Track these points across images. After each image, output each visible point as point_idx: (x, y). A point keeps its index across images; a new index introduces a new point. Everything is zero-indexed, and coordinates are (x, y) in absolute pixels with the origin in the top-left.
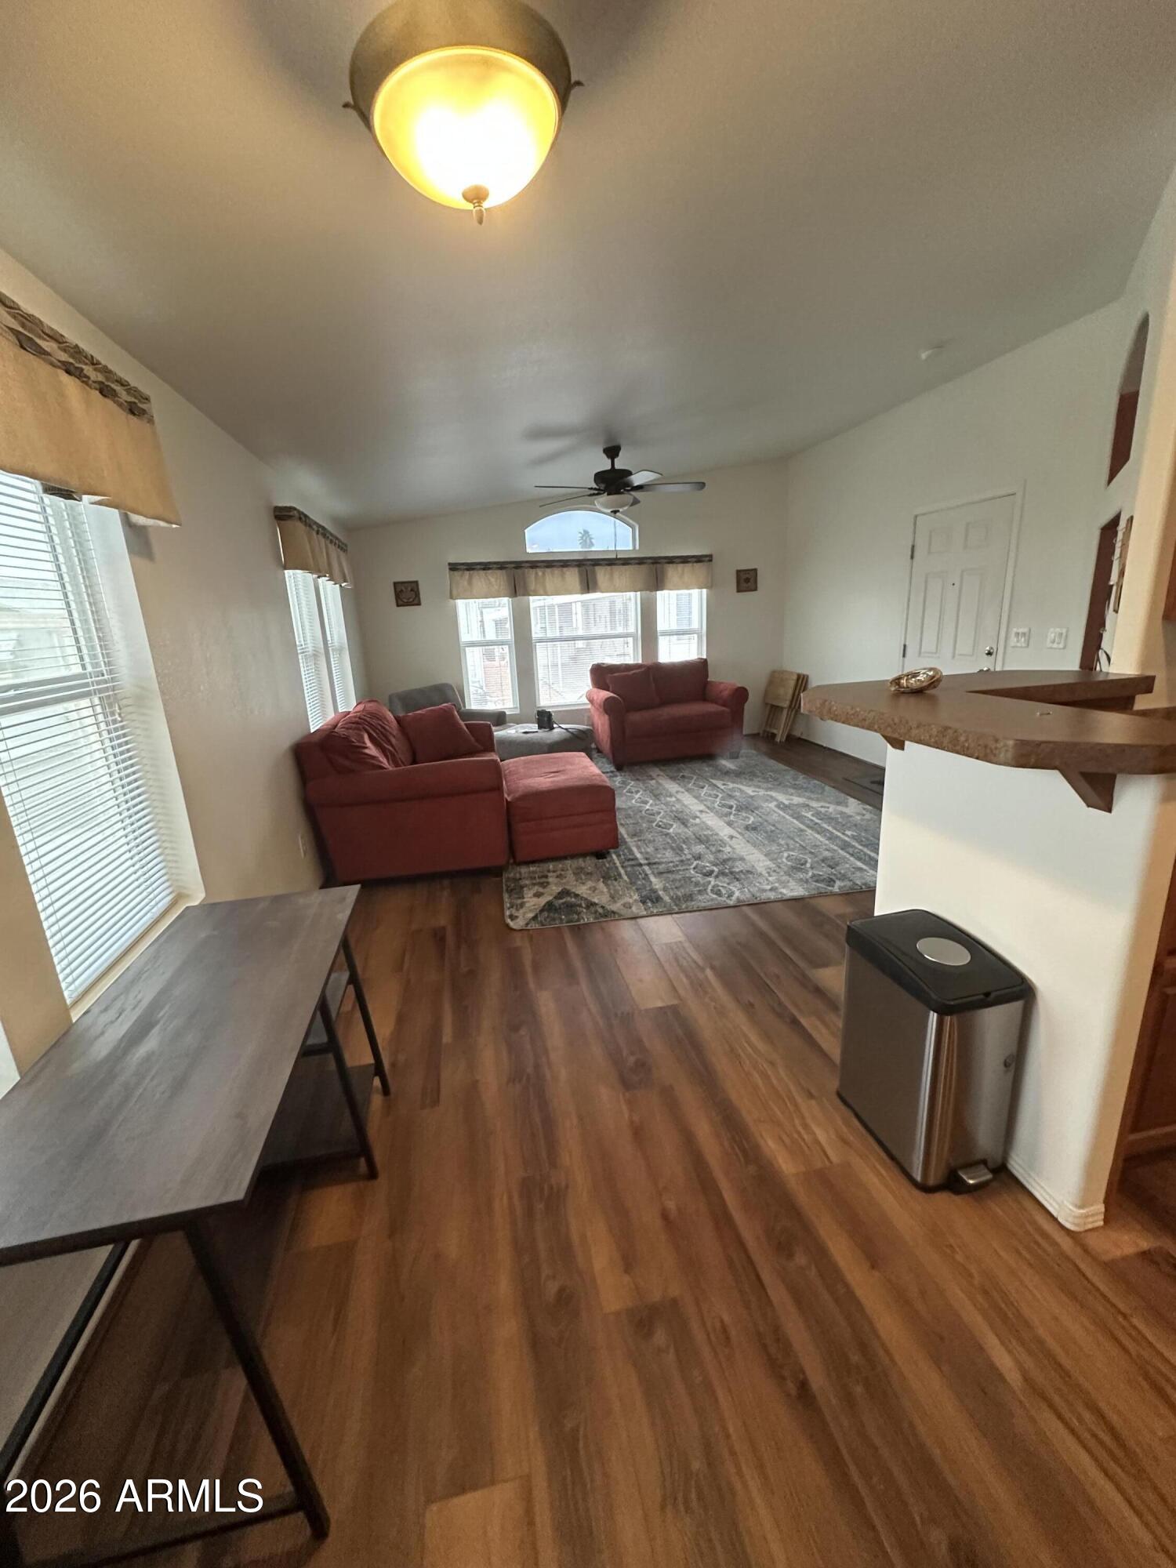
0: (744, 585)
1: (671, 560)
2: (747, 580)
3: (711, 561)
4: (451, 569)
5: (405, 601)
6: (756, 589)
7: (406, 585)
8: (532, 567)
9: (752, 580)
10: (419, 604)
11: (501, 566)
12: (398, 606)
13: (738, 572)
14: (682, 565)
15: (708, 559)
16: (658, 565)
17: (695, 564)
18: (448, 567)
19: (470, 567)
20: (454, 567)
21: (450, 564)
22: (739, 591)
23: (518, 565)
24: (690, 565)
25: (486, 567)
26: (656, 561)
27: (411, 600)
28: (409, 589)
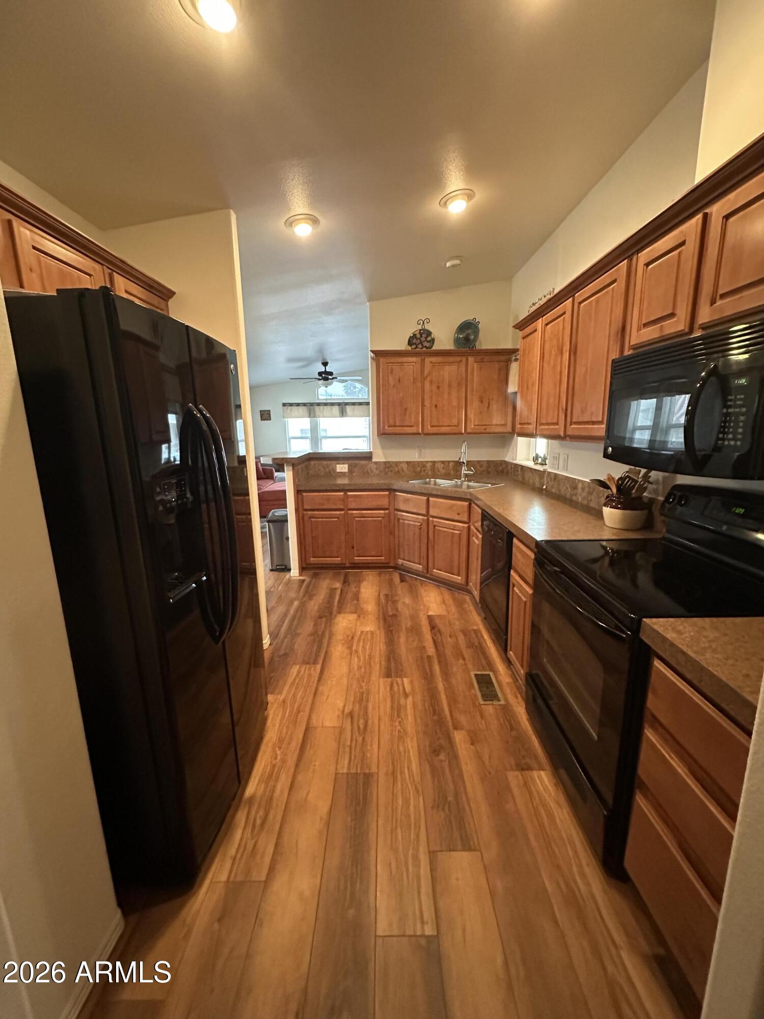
5: (264, 418)
8: (318, 405)
10: (270, 420)
11: (305, 405)
12: (262, 420)
18: (283, 405)
19: (291, 405)
23: (312, 404)
25: (298, 405)
27: (267, 418)
28: (266, 413)
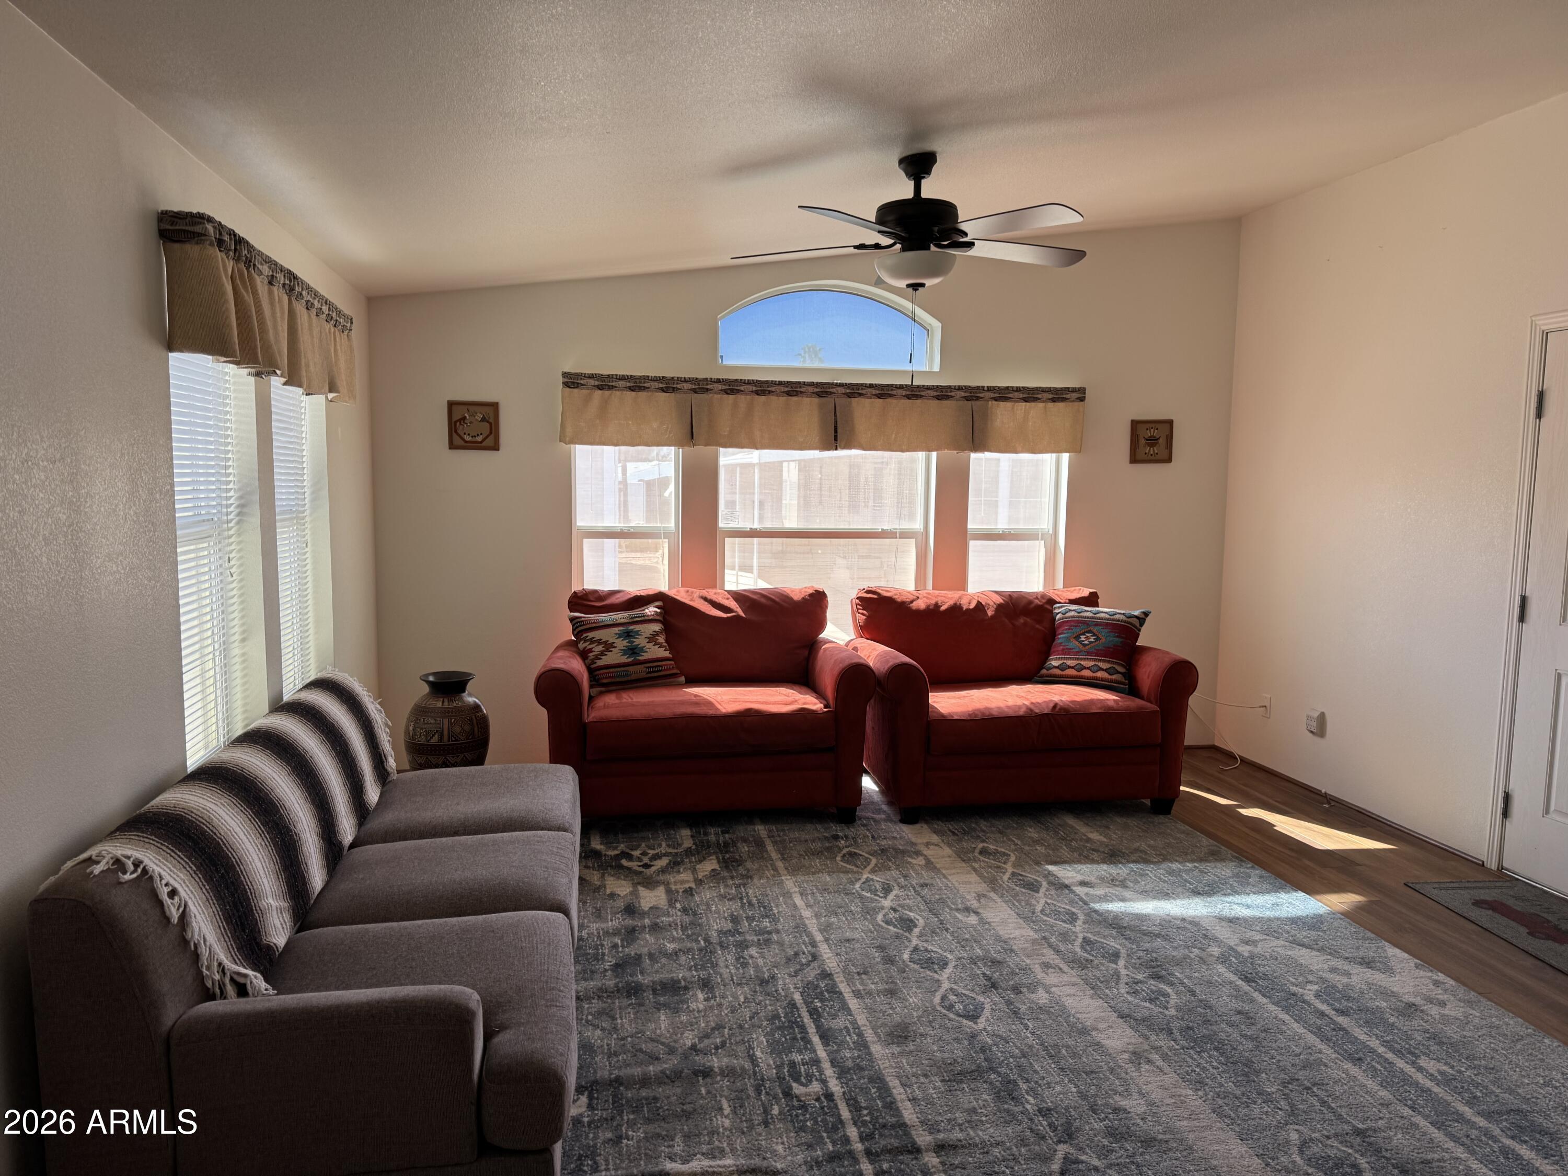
0: (1144, 449)
1: (1003, 394)
2: (1152, 441)
3: (1082, 399)
4: (567, 385)
5: (467, 438)
6: (1169, 460)
7: (472, 408)
8: (728, 392)
9: (1162, 441)
10: (495, 447)
11: (669, 385)
12: (452, 446)
13: (1135, 424)
14: (1023, 405)
15: (1075, 395)
16: (977, 404)
17: (1051, 405)
18: (560, 380)
19: (605, 383)
20: (572, 381)
21: (565, 375)
22: (1134, 460)
23: (701, 386)
24: (1041, 405)
25: (637, 384)
26: (972, 394)
27: (479, 439)
28: (479, 417)
